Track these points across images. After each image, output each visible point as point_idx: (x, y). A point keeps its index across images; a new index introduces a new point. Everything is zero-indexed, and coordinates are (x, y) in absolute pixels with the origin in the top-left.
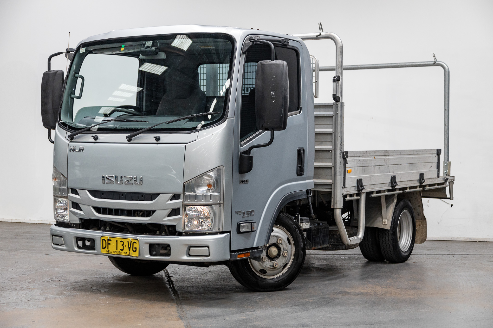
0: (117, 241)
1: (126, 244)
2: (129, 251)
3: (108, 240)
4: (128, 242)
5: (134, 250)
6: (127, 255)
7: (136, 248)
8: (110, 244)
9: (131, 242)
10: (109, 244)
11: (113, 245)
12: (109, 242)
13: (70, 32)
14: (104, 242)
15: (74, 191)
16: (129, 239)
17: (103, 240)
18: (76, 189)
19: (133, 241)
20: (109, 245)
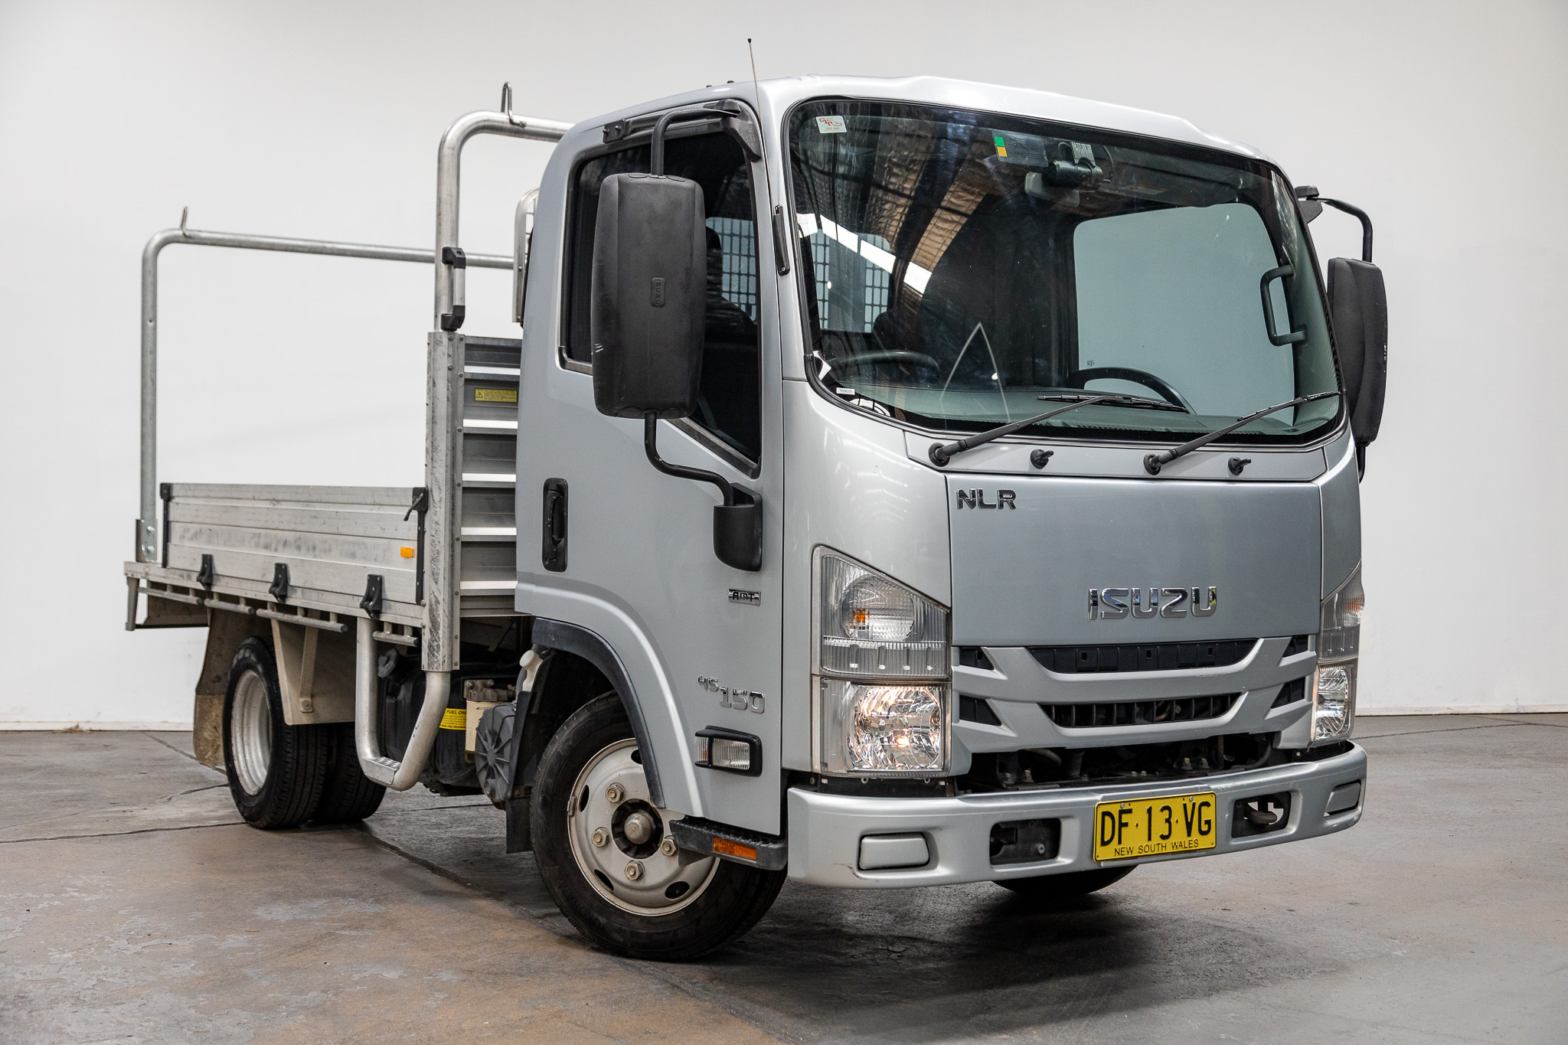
0: (1149, 811)
1: (1178, 815)
2: (1189, 835)
3: (1122, 812)
4: (1185, 805)
5: (1205, 828)
6: (1181, 849)
7: (1208, 822)
8: (1126, 825)
9: (1194, 804)
10: (1123, 825)
11: (1137, 825)
12: (1125, 818)
13: (750, 40)
14: (1108, 819)
15: (973, 655)
16: (1185, 798)
17: (1105, 814)
18: (979, 647)
19: (1198, 801)
20: (1123, 829)
